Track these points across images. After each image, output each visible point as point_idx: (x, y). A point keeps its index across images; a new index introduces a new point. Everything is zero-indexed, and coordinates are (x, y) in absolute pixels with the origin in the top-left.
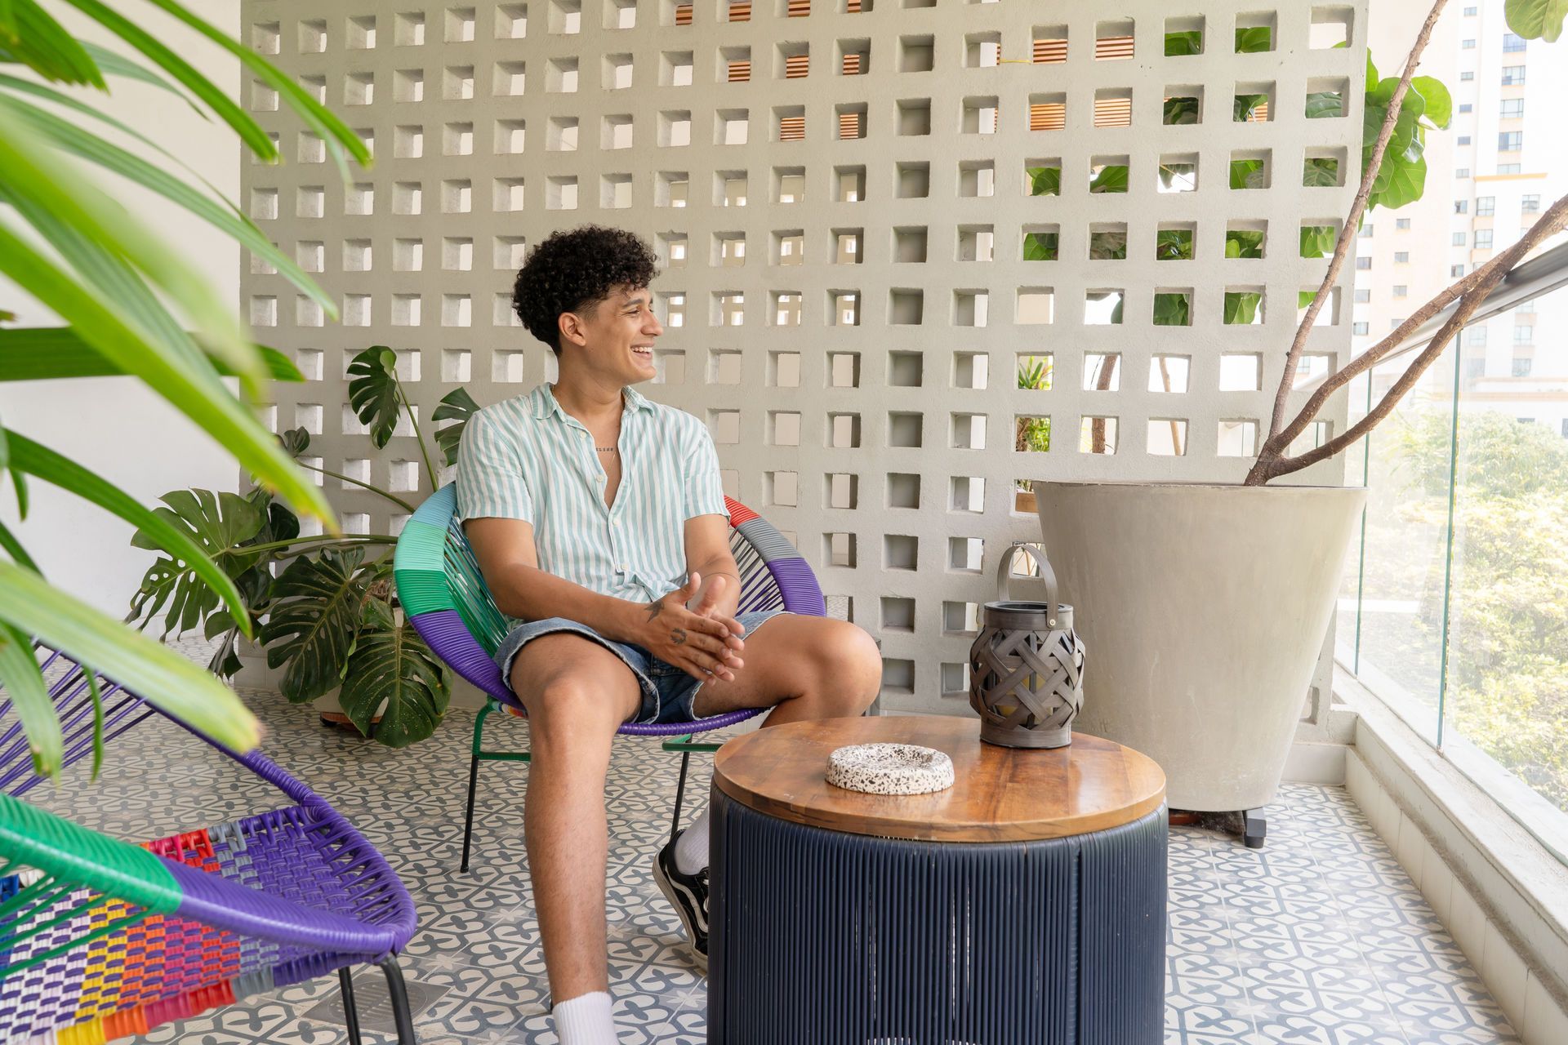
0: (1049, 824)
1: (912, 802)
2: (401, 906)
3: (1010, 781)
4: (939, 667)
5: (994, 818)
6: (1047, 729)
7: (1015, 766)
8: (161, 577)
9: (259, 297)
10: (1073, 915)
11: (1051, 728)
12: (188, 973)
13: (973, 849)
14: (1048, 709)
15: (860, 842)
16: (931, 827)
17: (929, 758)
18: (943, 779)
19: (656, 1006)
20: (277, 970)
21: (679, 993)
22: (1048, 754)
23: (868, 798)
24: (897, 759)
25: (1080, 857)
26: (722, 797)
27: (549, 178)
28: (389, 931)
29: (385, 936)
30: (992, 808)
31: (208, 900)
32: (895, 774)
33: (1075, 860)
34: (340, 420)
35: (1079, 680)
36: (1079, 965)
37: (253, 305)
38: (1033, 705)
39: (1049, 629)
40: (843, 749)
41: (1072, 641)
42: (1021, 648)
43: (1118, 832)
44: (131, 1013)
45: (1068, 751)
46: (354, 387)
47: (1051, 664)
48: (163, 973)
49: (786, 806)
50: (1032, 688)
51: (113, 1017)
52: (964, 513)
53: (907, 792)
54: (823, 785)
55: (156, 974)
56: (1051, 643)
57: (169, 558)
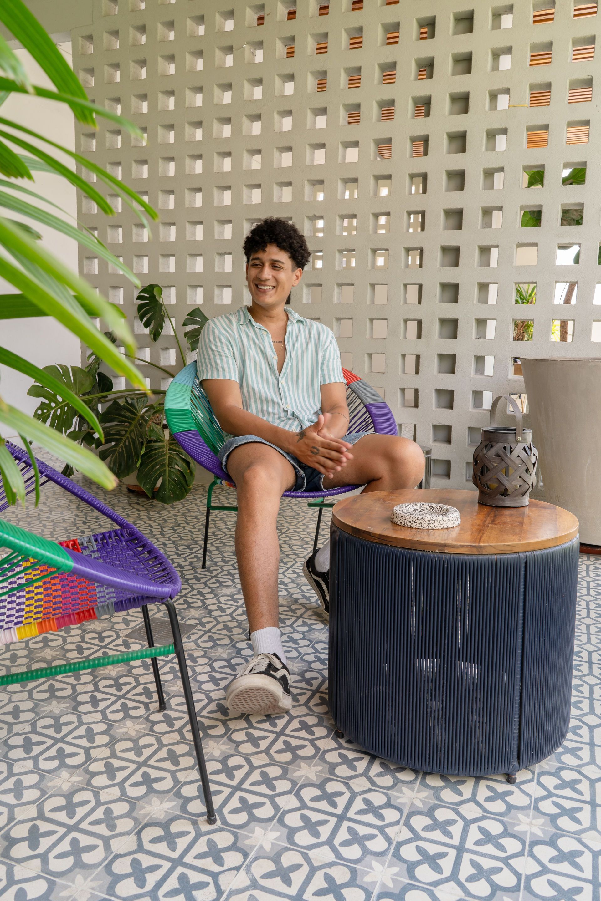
0: (509, 545)
1: (437, 533)
2: (173, 578)
3: (492, 523)
4: (465, 464)
5: (480, 541)
6: (515, 497)
7: (495, 516)
8: (43, 412)
9: (88, 258)
10: (522, 594)
11: (517, 496)
12: (73, 605)
13: (468, 557)
14: (516, 486)
15: (407, 553)
16: (445, 545)
17: (447, 510)
18: (454, 521)
19: (304, 638)
20: (116, 604)
21: (316, 633)
22: (515, 510)
23: (413, 530)
24: (430, 511)
25: (526, 563)
26: (336, 529)
27: (246, 185)
28: (169, 587)
29: (166, 589)
30: (479, 537)
31: (85, 567)
32: (427, 518)
33: (523, 565)
34: (133, 326)
35: (534, 471)
36: (524, 620)
37: (85, 262)
38: (507, 483)
39: (517, 442)
40: (401, 505)
41: (530, 449)
42: (501, 452)
43: (548, 551)
44: (49, 622)
45: (527, 510)
46: (140, 307)
47: (518, 461)
48: (61, 605)
49: (369, 533)
50: (507, 474)
51: (41, 622)
52: (481, 377)
53: (434, 527)
54: (390, 524)
55: (58, 605)
56: (518, 450)
57: (47, 402)
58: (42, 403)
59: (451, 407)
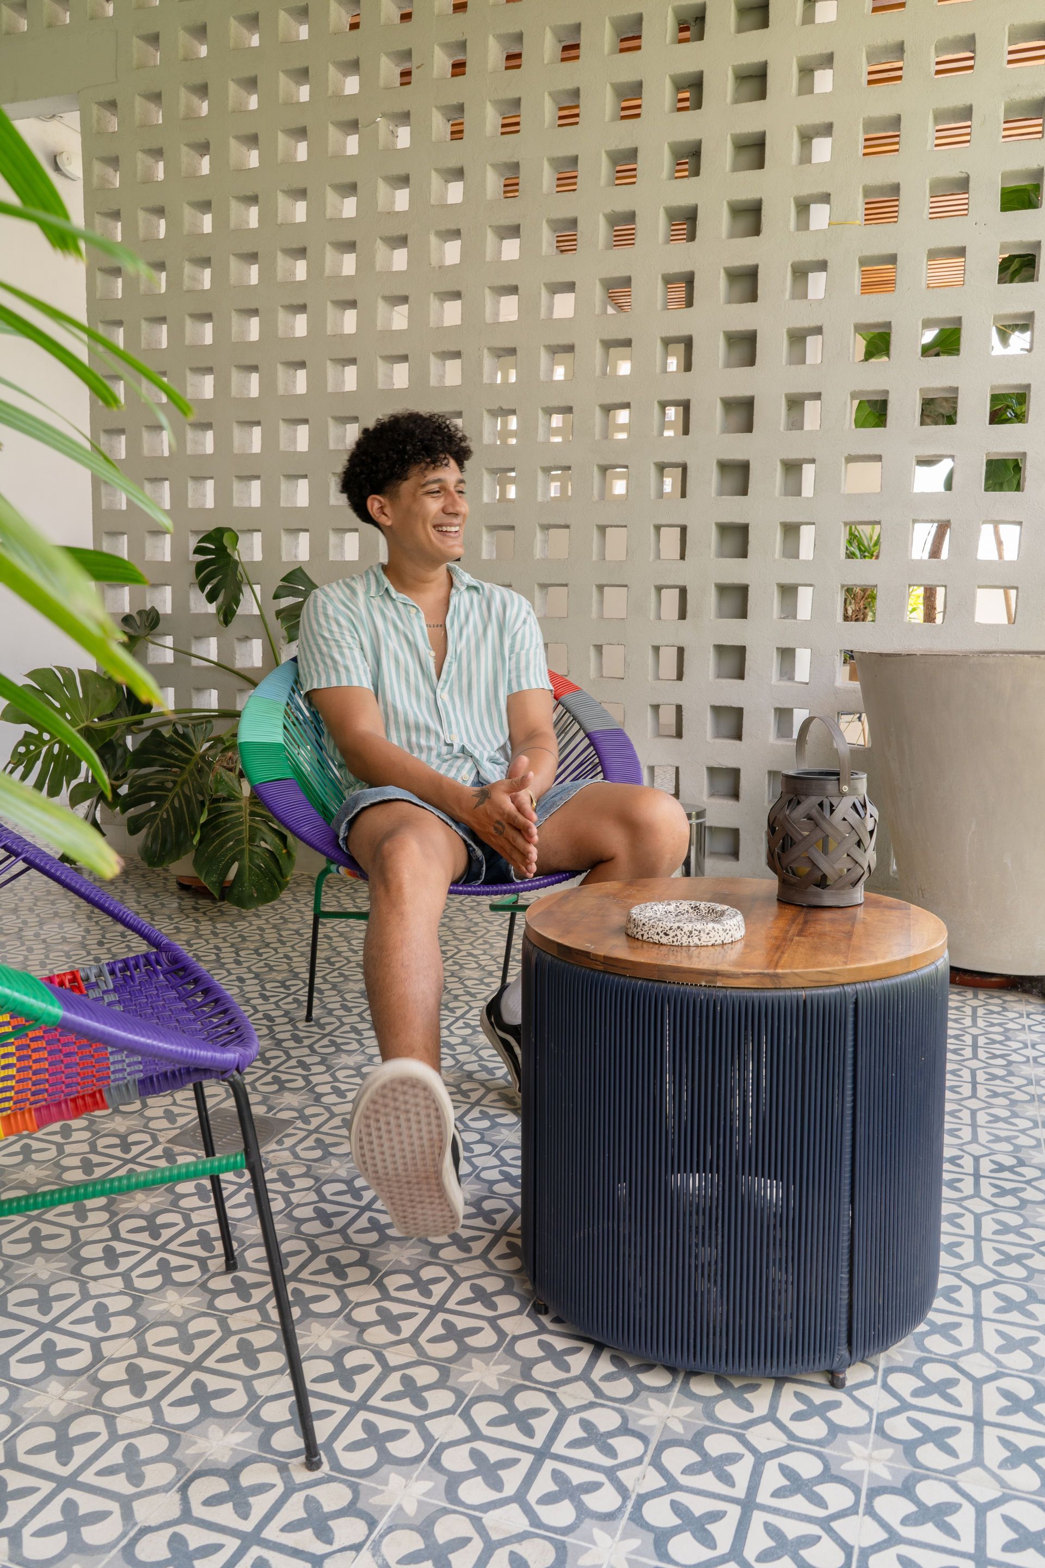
0: (827, 973)
1: (704, 953)
2: (245, 1035)
3: (799, 935)
4: (764, 836)
5: (776, 966)
6: (840, 889)
7: (806, 922)
8: (28, 749)
10: (850, 1056)
11: (843, 888)
12: (68, 1086)
13: (755, 994)
14: (841, 870)
15: (652, 987)
16: (717, 974)
17: (723, 913)
18: (733, 932)
19: (481, 1141)
20: (141, 1082)
21: (504, 1130)
22: (839, 912)
23: (662, 948)
24: (693, 915)
25: (856, 1003)
26: (531, 947)
27: (381, 357)
28: (234, 1052)
29: (230, 1055)
30: (776, 957)
31: (84, 1016)
32: (687, 927)
33: (851, 1006)
34: (187, 600)
35: (871, 844)
36: (854, 1101)
37: (104, 490)
38: (825, 866)
39: (842, 795)
40: (642, 906)
41: (864, 806)
42: (814, 812)
43: (893, 981)
44: (23, 1114)
45: (860, 912)
46: (200, 567)
47: (843, 827)
48: (47, 1086)
49: (586, 954)
50: (825, 850)
51: (9, 1116)
52: (789, 683)
53: (699, 943)
54: (624, 937)
55: (42, 1086)
56: (844, 808)
57: (35, 731)
58: (27, 734)
59: (738, 736)
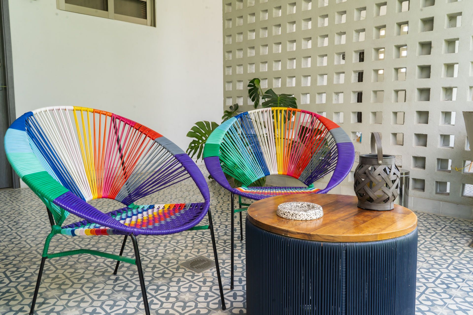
0: (332, 236)
1: (299, 223)
5: (312, 231)
6: (378, 203)
8: (195, 145)
9: (228, 67)
14: (378, 196)
16: (288, 231)
25: (346, 251)
34: (247, 101)
37: (226, 69)
38: (371, 194)
39: (379, 165)
41: (390, 170)
42: (367, 171)
46: (250, 91)
56: (379, 170)
57: (197, 140)
58: (194, 141)
59: (425, 145)
